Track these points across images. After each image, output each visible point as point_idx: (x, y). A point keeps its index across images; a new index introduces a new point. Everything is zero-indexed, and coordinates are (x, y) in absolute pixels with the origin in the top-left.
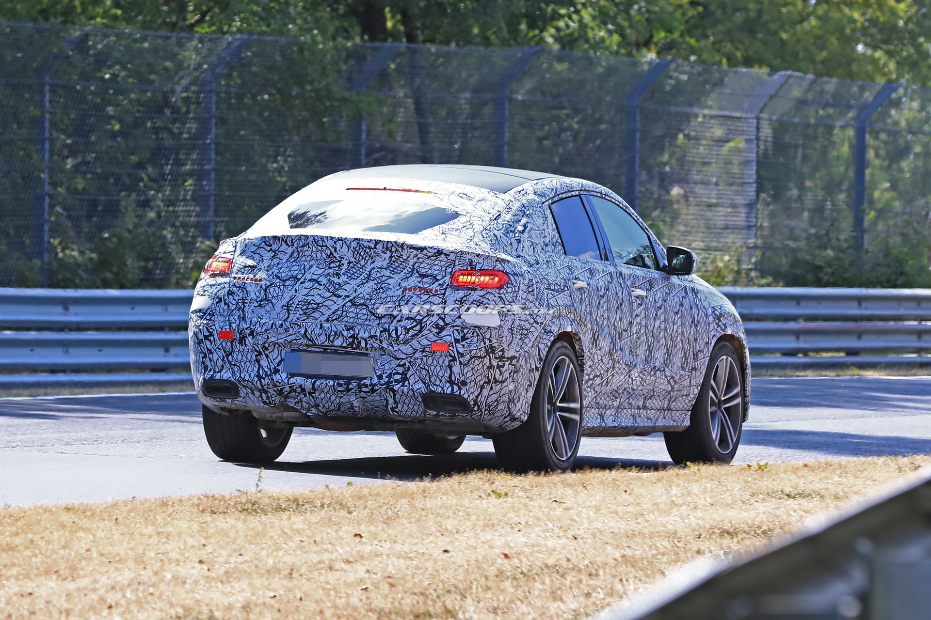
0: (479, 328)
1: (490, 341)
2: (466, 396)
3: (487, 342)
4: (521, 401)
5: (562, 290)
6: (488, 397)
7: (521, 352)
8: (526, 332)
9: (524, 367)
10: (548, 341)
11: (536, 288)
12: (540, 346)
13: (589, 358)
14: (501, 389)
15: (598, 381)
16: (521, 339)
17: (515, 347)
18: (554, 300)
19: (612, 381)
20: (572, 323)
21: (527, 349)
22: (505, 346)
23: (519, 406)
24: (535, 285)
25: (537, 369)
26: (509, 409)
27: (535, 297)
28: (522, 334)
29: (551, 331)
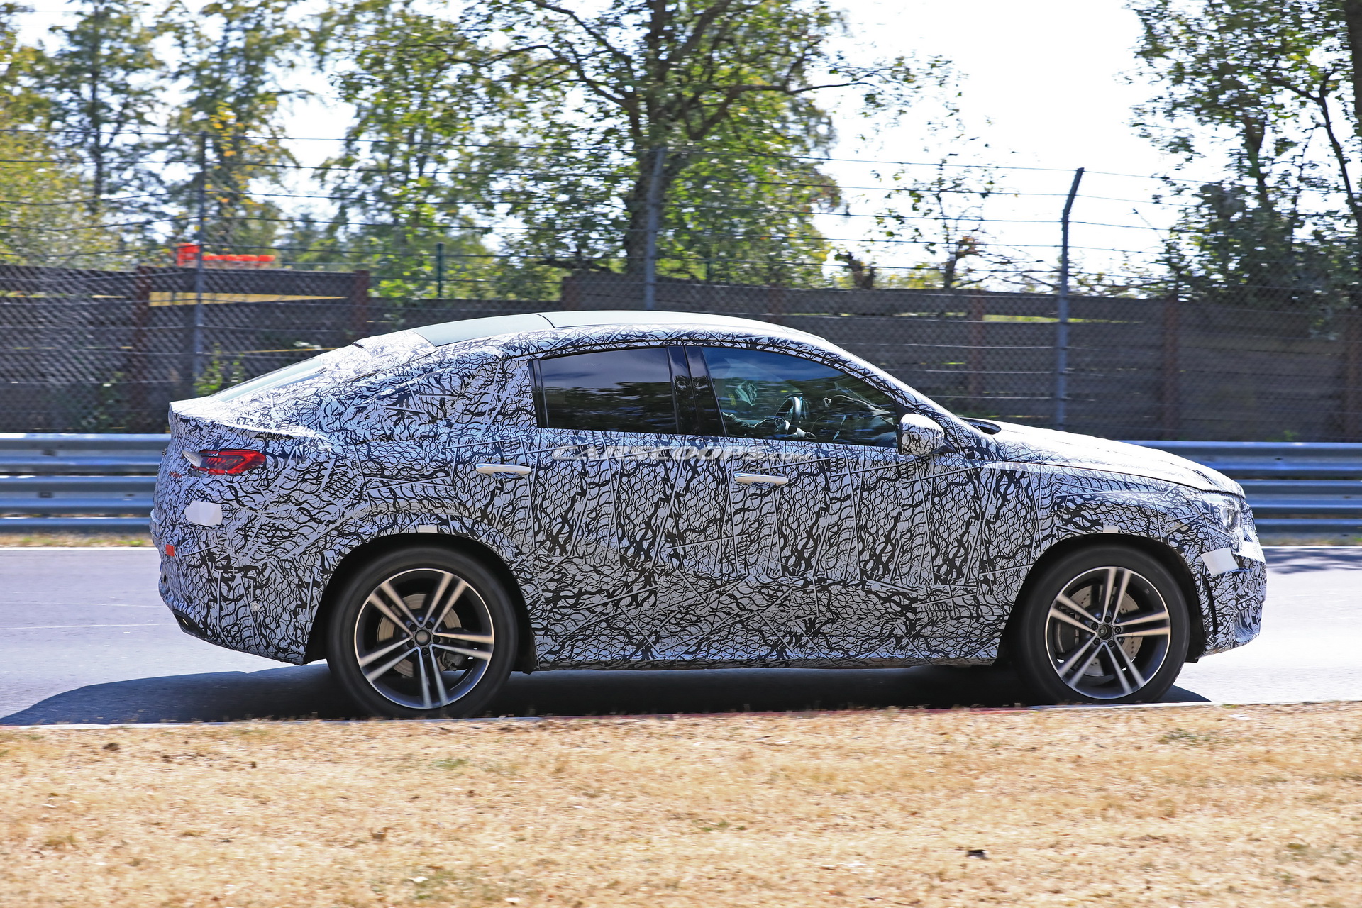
0: (196, 526)
1: (207, 545)
2: (191, 616)
3: (203, 545)
4: (283, 627)
5: (423, 476)
6: (221, 618)
7: (267, 560)
8: (286, 534)
9: (278, 581)
10: (344, 547)
11: (332, 474)
12: (325, 552)
13: (545, 569)
14: (236, 610)
15: (598, 599)
16: (271, 543)
17: (251, 553)
18: (385, 490)
19: (652, 598)
20: (445, 522)
21: (289, 557)
22: (231, 552)
23: (281, 632)
24: (330, 470)
25: (316, 584)
26: (265, 637)
27: (323, 486)
28: (273, 536)
29: (355, 533)
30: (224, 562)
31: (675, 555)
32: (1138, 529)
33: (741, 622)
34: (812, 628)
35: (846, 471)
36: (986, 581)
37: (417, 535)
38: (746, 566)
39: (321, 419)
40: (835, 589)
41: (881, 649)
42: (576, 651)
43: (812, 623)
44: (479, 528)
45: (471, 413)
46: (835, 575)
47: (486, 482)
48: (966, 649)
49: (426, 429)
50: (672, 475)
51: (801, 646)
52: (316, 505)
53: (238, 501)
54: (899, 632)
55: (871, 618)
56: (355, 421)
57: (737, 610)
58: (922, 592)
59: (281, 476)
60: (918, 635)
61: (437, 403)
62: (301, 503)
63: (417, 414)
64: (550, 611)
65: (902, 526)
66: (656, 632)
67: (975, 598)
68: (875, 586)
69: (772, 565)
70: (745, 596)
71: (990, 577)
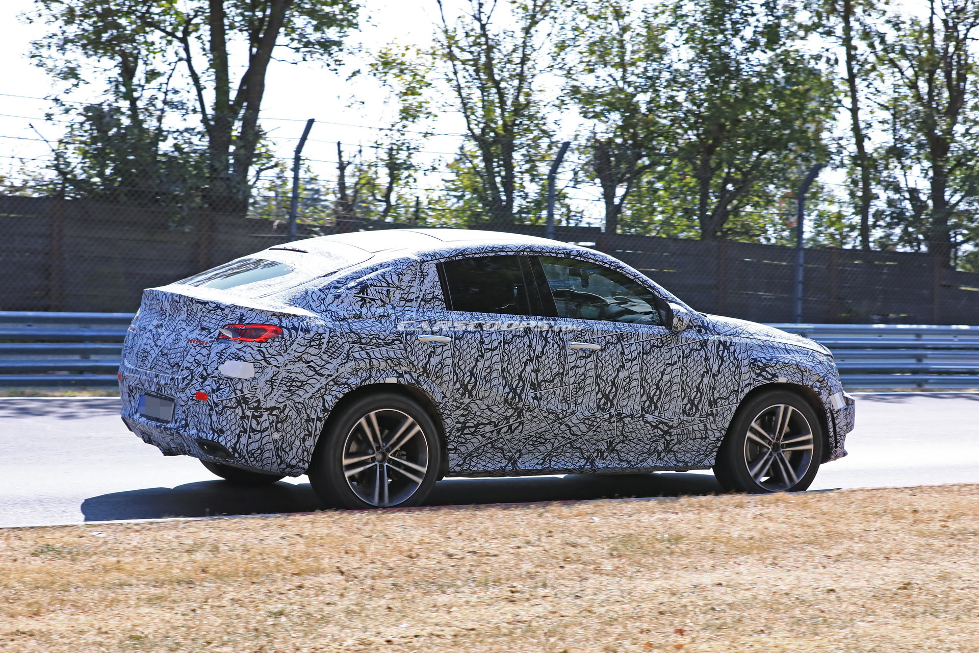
0: (231, 379)
1: (242, 392)
2: (223, 443)
3: (239, 393)
4: (295, 450)
5: (386, 343)
6: (248, 445)
7: (287, 403)
8: (299, 384)
9: (294, 417)
10: (339, 392)
11: (329, 342)
12: (325, 397)
13: (459, 407)
14: (261, 438)
15: (488, 428)
16: (289, 390)
17: (275, 398)
18: (363, 353)
19: (521, 427)
20: (401, 375)
21: (301, 400)
22: (261, 397)
23: (292, 454)
24: (327, 339)
25: (319, 419)
26: (280, 457)
27: (323, 350)
28: (291, 386)
29: (346, 383)
30: (256, 405)
31: (535, 398)
32: (796, 380)
33: (570, 443)
34: (611, 447)
35: (632, 341)
36: (712, 414)
37: (385, 384)
38: (576, 405)
39: (311, 302)
40: (627, 420)
41: (649, 460)
42: (473, 464)
43: (611, 443)
44: (421, 379)
45: (405, 299)
46: (627, 411)
47: (425, 348)
48: (697, 460)
49: (380, 311)
50: (534, 343)
51: (603, 459)
52: (319, 364)
53: (266, 361)
54: (660, 449)
55: (645, 439)
56: (335, 304)
57: (569, 435)
58: (676, 422)
59: (295, 343)
60: (670, 451)
61: (385, 292)
62: (309, 362)
63: (373, 300)
64: (459, 437)
65: (666, 378)
66: (520, 451)
67: (705, 425)
68: (649, 418)
69: (591, 404)
70: (575, 425)
71: (715, 412)
